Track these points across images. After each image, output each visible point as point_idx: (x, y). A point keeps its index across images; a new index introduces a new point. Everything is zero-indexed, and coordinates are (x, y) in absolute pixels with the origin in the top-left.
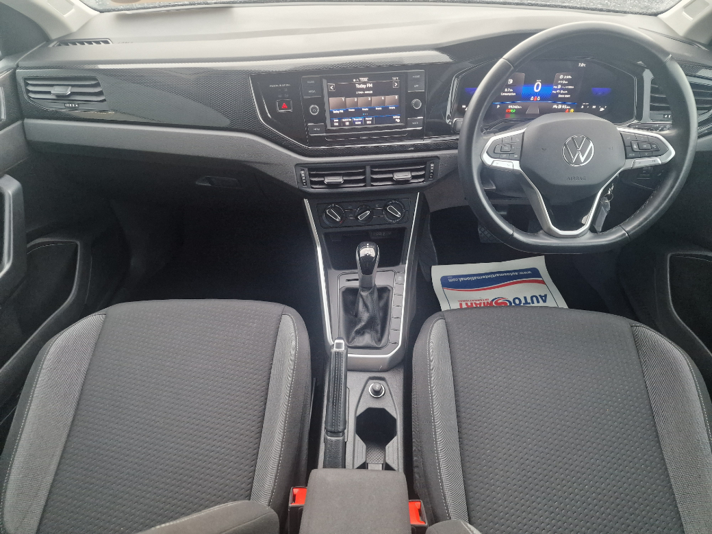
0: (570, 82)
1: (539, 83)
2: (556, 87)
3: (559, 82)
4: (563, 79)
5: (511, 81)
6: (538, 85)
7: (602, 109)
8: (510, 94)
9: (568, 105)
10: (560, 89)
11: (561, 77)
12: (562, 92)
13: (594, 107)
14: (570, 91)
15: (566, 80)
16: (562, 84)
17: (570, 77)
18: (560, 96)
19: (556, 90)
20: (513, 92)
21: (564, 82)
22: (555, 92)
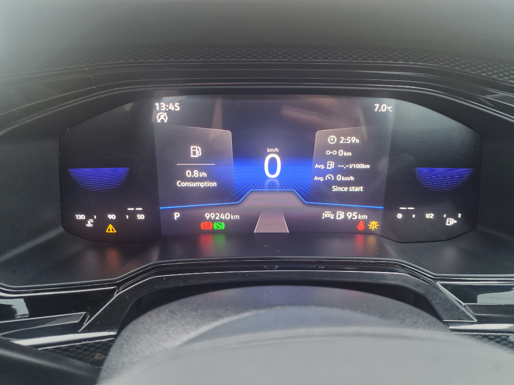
0: (359, 154)
1: (273, 155)
2: (322, 167)
3: (328, 153)
4: (337, 147)
5: (196, 151)
6: (273, 162)
7: (451, 222)
8: (202, 185)
9: (361, 212)
10: (335, 172)
11: (332, 139)
12: (340, 178)
13: (430, 216)
14: (361, 177)
15: (346, 147)
16: (336, 158)
17: (355, 140)
18: (335, 189)
19: (323, 173)
20: (211, 180)
21: (342, 153)
22: (322, 179)
